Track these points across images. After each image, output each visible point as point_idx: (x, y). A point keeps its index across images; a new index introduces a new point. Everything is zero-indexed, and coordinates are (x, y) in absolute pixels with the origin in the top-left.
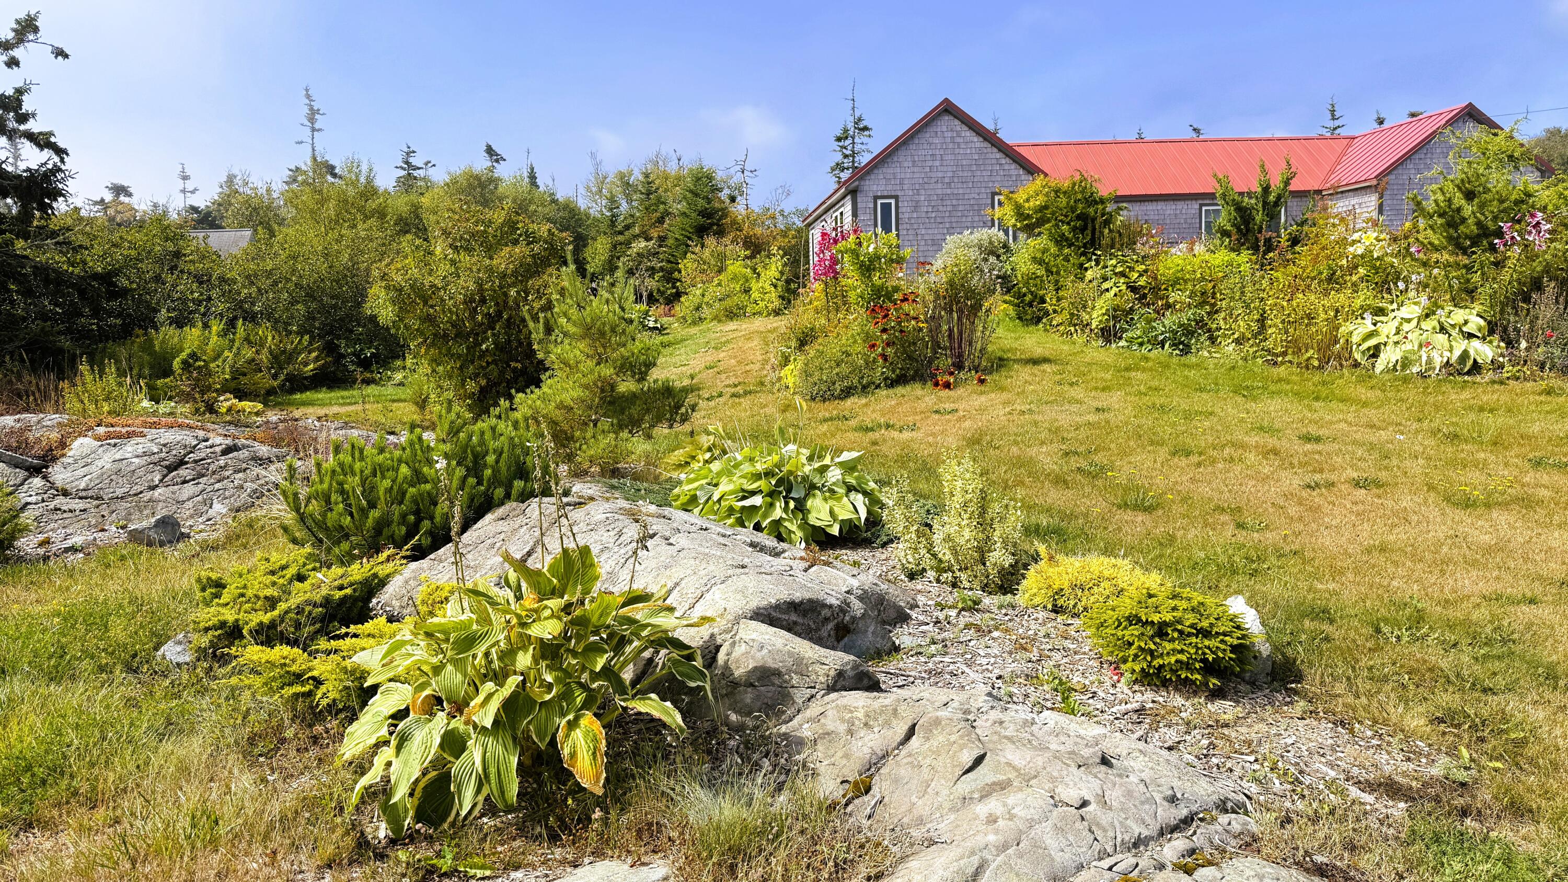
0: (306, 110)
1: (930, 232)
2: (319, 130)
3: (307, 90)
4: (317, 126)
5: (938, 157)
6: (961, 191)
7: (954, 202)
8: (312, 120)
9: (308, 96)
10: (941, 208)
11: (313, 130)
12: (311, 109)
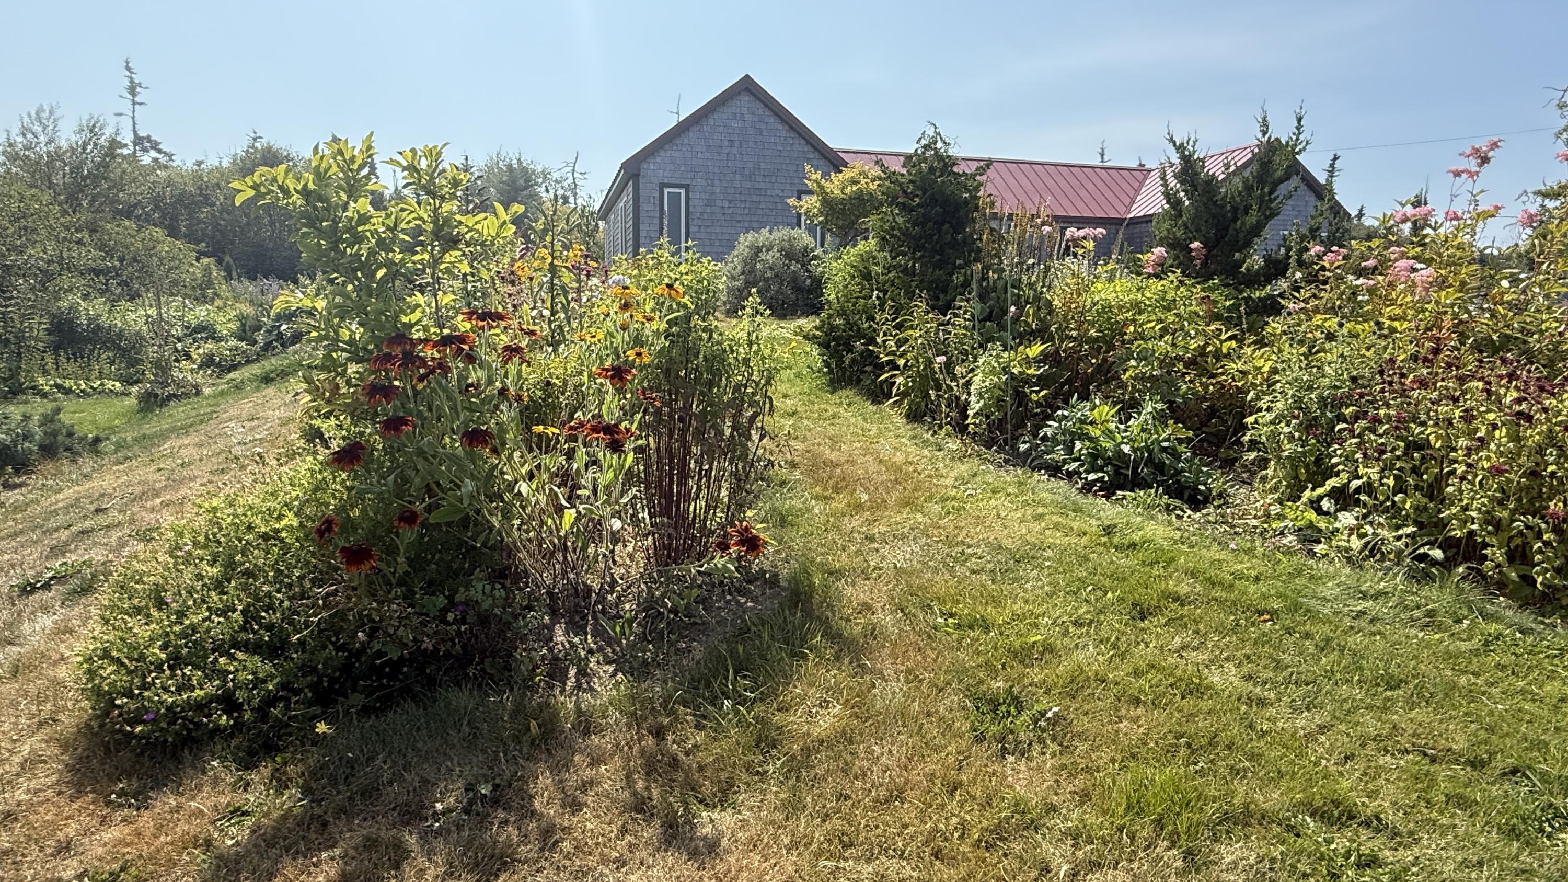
0: (127, 83)
1: (725, 230)
2: (140, 104)
3: (127, 63)
4: (137, 99)
5: (737, 144)
6: (763, 186)
7: (755, 198)
8: (132, 90)
9: (128, 68)
10: (738, 204)
11: (134, 103)
12: (132, 81)
